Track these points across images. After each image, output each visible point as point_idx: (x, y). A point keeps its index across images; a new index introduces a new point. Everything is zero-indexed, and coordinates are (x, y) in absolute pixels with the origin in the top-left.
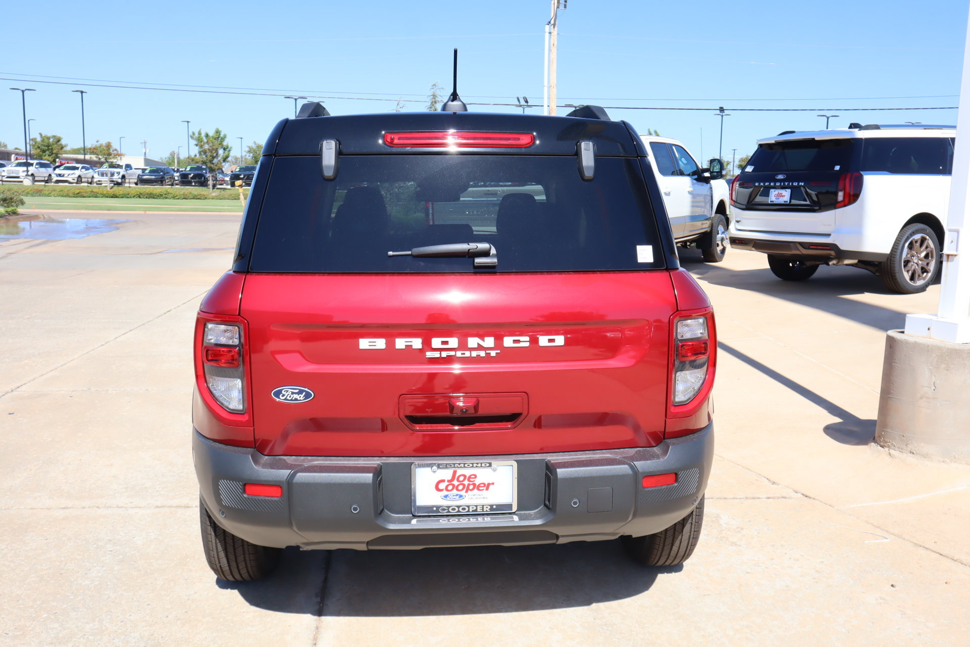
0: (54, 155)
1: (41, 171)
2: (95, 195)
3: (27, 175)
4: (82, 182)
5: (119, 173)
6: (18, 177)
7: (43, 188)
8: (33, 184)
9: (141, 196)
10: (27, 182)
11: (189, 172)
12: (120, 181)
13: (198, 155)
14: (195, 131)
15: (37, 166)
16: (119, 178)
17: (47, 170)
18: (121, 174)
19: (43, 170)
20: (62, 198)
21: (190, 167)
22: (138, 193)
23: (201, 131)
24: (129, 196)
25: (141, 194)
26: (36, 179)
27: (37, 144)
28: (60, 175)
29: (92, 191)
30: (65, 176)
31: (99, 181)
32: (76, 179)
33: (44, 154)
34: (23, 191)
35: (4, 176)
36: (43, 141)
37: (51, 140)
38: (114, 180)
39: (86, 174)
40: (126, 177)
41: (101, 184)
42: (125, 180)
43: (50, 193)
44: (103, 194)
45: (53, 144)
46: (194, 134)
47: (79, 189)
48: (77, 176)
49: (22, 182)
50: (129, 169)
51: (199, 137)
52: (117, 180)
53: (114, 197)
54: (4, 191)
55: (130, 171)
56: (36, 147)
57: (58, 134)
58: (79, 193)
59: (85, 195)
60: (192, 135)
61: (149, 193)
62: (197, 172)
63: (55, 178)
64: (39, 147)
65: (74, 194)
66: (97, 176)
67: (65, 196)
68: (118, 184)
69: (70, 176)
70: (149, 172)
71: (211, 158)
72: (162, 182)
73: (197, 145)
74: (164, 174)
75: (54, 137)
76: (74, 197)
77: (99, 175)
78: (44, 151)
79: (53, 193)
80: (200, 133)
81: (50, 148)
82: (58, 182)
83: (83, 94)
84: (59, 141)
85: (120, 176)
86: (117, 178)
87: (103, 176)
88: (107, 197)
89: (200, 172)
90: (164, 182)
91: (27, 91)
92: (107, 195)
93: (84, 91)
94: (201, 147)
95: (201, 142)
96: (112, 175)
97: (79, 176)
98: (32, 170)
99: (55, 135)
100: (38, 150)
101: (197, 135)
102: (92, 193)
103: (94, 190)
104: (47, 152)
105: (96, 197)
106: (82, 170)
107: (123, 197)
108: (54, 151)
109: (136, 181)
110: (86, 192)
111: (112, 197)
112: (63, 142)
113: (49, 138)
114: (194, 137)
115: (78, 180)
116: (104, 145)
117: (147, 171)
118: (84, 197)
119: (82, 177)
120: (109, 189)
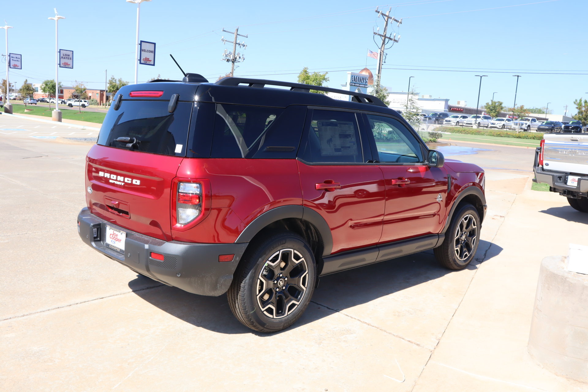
0: (497, 112)
1: (484, 121)
2: (508, 136)
3: (476, 123)
4: (505, 128)
5: (526, 124)
6: (471, 124)
7: (482, 130)
8: (478, 128)
9: (535, 138)
10: (475, 127)
11: (570, 125)
12: (526, 128)
13: (577, 114)
14: (577, 99)
15: (483, 118)
16: (526, 127)
17: (488, 121)
18: (528, 124)
19: (486, 120)
20: (490, 136)
21: (572, 122)
22: (534, 136)
23: (582, 99)
24: (527, 138)
25: (535, 137)
26: (481, 125)
27: (489, 106)
28: (493, 124)
29: (507, 134)
30: (496, 124)
31: (514, 128)
32: (501, 126)
33: (492, 112)
34: (471, 132)
35: (465, 123)
36: (492, 104)
37: (497, 104)
38: (523, 128)
39: (508, 123)
40: (531, 126)
41: (515, 130)
42: (530, 128)
43: (484, 134)
44: (513, 136)
45: (497, 106)
46: (576, 101)
47: (500, 132)
48: (502, 124)
49: (472, 126)
50: (533, 121)
51: (579, 103)
52: (524, 128)
53: (519, 138)
54: (461, 131)
55: (534, 123)
56: (488, 107)
57: (501, 101)
58: (499, 134)
59: (503, 135)
60: (575, 101)
61: (540, 136)
62: (575, 125)
63: (490, 125)
64: (489, 108)
65: (497, 134)
66: (514, 125)
67: (492, 136)
68: (525, 130)
69: (498, 124)
70: (545, 124)
71: (585, 116)
72: (552, 130)
73: (577, 108)
74: (555, 126)
75: (499, 102)
76: (497, 136)
77: (514, 124)
78: (492, 110)
79: (486, 134)
80: (581, 100)
81: (495, 108)
82: (491, 127)
83: (519, 77)
84: (501, 104)
85: (527, 126)
86: (524, 127)
87: (517, 125)
88: (515, 138)
89: (578, 125)
90: (553, 130)
91: (483, 77)
92: (515, 136)
93: (519, 75)
94: (580, 109)
95: (580, 106)
96: (522, 124)
97: (504, 125)
98: (479, 120)
99: (499, 101)
100: (489, 109)
101: (578, 101)
102: (507, 135)
103: (509, 133)
104: (493, 111)
105: (509, 137)
106: (506, 121)
107: (524, 138)
108: (497, 110)
109: (537, 129)
110: (504, 134)
111: (518, 138)
112: (503, 105)
113: (495, 103)
114: (576, 103)
115: (502, 127)
116: (519, 107)
117: (544, 123)
118: (502, 137)
119: (505, 125)
120: (517, 133)
